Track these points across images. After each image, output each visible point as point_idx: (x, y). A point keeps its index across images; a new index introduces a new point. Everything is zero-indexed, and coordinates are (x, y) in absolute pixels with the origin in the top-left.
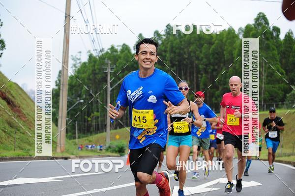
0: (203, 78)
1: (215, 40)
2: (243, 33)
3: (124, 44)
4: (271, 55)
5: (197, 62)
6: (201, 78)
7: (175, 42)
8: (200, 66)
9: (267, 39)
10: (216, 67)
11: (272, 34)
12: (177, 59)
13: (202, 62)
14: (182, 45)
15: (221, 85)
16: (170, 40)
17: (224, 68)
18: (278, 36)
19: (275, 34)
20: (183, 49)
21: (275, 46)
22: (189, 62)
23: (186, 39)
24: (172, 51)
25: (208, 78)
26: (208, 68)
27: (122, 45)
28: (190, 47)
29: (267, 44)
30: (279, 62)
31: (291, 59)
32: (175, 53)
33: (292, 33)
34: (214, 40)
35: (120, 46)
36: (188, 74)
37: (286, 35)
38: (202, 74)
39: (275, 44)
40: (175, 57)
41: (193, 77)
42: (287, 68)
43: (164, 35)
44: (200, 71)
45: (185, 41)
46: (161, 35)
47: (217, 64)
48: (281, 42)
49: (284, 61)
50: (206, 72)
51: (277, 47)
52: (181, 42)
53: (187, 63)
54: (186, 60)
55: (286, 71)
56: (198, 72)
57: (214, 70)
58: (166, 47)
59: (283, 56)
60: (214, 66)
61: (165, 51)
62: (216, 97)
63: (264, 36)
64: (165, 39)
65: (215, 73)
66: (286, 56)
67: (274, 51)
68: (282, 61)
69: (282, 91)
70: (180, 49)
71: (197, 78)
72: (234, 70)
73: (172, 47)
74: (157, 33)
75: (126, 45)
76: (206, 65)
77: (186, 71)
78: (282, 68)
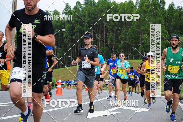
0: (111, 35)
1: (120, 9)
2: (139, 4)
3: (55, 10)
4: (158, 20)
5: (106, 24)
6: (109, 35)
7: (91, 10)
8: (109, 27)
9: (156, 9)
10: (120, 28)
11: (159, 5)
12: (92, 22)
13: (110, 24)
14: (96, 12)
15: (123, 40)
16: (88, 8)
17: (125, 29)
18: (164, 6)
19: (161, 5)
20: (97, 15)
21: (161, 13)
22: (100, 24)
23: (99, 7)
24: (89, 16)
25: (114, 36)
26: (114, 28)
27: (54, 11)
28: (102, 13)
29: (156, 12)
30: (164, 25)
31: (172, 23)
32: (91, 17)
33: (174, 5)
34: (118, 8)
35: (52, 11)
36: (100, 33)
37: (169, 6)
38: (109, 33)
39: (162, 12)
40: (91, 20)
41: (104, 35)
42: (169, 30)
43: (84, 5)
44: (109, 30)
45: (98, 9)
46: (81, 4)
47: (120, 26)
48: (166, 11)
49: (167, 24)
50: (113, 31)
51: (163, 15)
52: (95, 10)
53: (99, 24)
54: (99, 22)
55: (169, 31)
56: (107, 31)
57: (118, 30)
58: (85, 13)
59: (167, 21)
60: (118, 27)
61: (84, 16)
62: (119, 49)
63: (154, 7)
64: (84, 7)
65: (118, 32)
66: (169, 21)
67: (161, 18)
68: (166, 24)
69: (165, 45)
70: (95, 14)
71: (106, 35)
72: (132, 30)
73: (89, 13)
74: (78, 3)
75: (57, 11)
76: (113, 26)
77: (99, 31)
78: (166, 29)
